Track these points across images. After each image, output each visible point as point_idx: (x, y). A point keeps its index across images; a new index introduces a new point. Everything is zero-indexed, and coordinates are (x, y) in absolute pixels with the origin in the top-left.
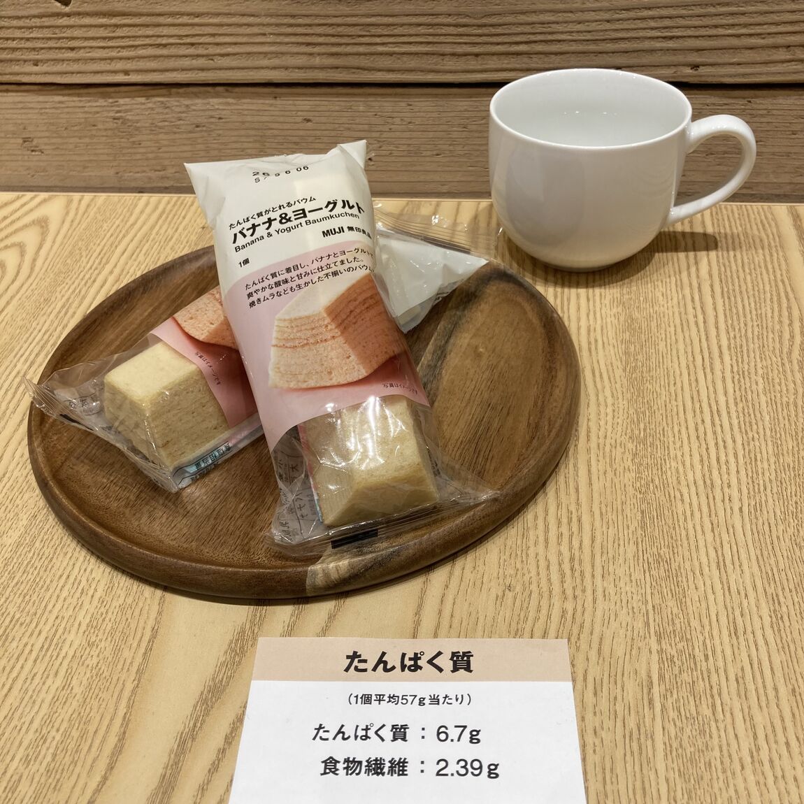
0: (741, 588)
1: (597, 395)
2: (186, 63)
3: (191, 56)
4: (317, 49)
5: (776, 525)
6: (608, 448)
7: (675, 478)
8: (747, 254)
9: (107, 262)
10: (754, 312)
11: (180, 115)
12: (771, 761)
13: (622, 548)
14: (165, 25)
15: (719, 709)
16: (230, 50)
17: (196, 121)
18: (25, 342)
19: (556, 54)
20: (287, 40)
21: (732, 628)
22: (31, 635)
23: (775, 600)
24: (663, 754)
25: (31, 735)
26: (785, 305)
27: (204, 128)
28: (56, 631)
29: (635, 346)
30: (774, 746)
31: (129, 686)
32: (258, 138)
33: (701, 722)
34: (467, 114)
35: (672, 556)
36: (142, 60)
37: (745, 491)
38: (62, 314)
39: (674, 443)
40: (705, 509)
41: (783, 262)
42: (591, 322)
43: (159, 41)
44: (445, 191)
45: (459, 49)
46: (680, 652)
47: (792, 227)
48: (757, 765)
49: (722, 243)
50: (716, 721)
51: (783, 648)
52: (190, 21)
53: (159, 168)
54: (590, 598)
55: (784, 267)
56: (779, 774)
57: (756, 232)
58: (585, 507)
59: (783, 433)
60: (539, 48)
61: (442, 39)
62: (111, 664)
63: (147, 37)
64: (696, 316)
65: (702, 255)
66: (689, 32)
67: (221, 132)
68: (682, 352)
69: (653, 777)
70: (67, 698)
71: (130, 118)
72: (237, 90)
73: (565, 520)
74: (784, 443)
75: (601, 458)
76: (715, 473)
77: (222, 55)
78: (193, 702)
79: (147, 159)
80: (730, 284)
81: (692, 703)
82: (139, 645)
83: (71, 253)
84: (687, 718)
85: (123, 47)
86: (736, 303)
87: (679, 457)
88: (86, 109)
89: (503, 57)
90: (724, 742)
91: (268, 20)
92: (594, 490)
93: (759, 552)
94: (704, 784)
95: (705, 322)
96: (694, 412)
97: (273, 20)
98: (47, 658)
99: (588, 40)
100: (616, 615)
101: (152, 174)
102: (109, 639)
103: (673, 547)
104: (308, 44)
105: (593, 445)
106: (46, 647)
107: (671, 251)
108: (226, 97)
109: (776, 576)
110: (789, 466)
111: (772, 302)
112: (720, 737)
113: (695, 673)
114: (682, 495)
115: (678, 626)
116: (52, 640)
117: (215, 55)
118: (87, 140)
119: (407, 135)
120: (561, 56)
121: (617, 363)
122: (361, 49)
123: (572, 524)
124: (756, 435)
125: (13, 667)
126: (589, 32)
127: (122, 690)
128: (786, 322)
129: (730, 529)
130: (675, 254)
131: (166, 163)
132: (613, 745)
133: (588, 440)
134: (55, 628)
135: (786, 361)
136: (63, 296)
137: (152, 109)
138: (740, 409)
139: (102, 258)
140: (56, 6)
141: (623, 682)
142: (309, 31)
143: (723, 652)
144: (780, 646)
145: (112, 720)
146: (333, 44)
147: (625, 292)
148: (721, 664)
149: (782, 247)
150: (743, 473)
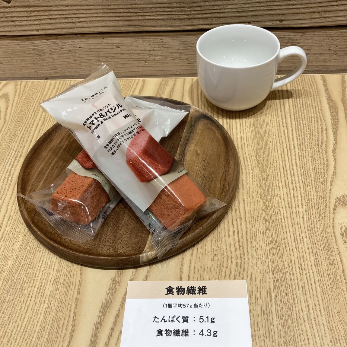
0: (304, 250)
1: (246, 169)
2: (64, 26)
3: (66, 23)
4: (120, 19)
5: (316, 223)
6: (251, 193)
7: (277, 205)
8: (304, 99)
9: (37, 115)
10: (307, 127)
11: (62, 47)
12: (314, 318)
13: (258, 236)
14: (53, 10)
15: (296, 299)
16: (82, 20)
17: (69, 49)
18: (8, 156)
19: (223, 17)
20: (107, 15)
21: (300, 267)
22: (32, 287)
23: (316, 254)
24: (276, 318)
25: (38, 328)
26: (320, 123)
27: (73, 52)
28: (42, 284)
29: (260, 146)
30: (315, 312)
31: (73, 305)
32: (97, 55)
33: (289, 305)
34: (186, 43)
35: (277, 238)
36: (44, 25)
37: (304, 208)
38: (21, 142)
39: (277, 189)
40: (289, 217)
41: (319, 103)
42: (242, 135)
43: (51, 17)
44: (178, 74)
45: (181, 17)
46: (281, 278)
47: (322, 86)
48: (309, 320)
49: (294, 95)
50: (295, 304)
51: (319, 273)
52: (64, 8)
53: (54, 69)
54: (246, 258)
55: (319, 105)
56: (317, 323)
57: (308, 89)
58: (243, 219)
59: (319, 182)
60: (216, 15)
61: (174, 13)
62: (65, 297)
63: (46, 15)
64: (284, 130)
65: (286, 100)
66: (278, 7)
67: (80, 53)
68: (279, 147)
69: (272, 327)
70: (50, 312)
71: (40, 48)
72: (86, 36)
73: (235, 225)
74: (319, 187)
75: (248, 197)
76: (293, 201)
77: (79, 22)
78: (99, 310)
79: (49, 65)
80: (298, 114)
81: (286, 298)
82: (75, 288)
83: (21, 111)
84: (284, 304)
85: (35, 20)
86: (300, 123)
87: (279, 195)
88: (20, 46)
89: (200, 20)
90: (298, 312)
91: (98, 7)
92: (246, 212)
93: (310, 234)
94: (291, 329)
95: (288, 133)
96: (284, 174)
97: (101, 7)
98: (40, 296)
99: (236, 12)
100: (257, 264)
101: (51, 71)
102: (63, 286)
103: (277, 234)
104: (116, 17)
105: (245, 192)
106: (38, 291)
107: (273, 99)
108: (82, 39)
109: (317, 244)
110: (321, 197)
111: (315, 122)
112: (296, 310)
113: (287, 286)
114: (280, 212)
115: (280, 267)
116: (40, 288)
117: (76, 22)
118: (22, 58)
119: (161, 52)
120: (225, 19)
121: (253, 154)
122: (140, 18)
123: (238, 227)
124: (309, 184)
125: (27, 301)
126: (236, 8)
127: (71, 307)
128: (320, 131)
129: (299, 225)
130: (275, 101)
131: (57, 66)
132: (257, 316)
133: (243, 189)
134: (41, 283)
135: (320, 150)
136: (21, 133)
137: (50, 45)
138: (302, 173)
139: (35, 113)
140: (4, 4)
141: (260, 291)
142: (117, 11)
143: (297, 276)
144: (318, 273)
145: (68, 319)
146: (127, 16)
147: (255, 120)
148: (296, 281)
149: (318, 95)
150: (303, 200)
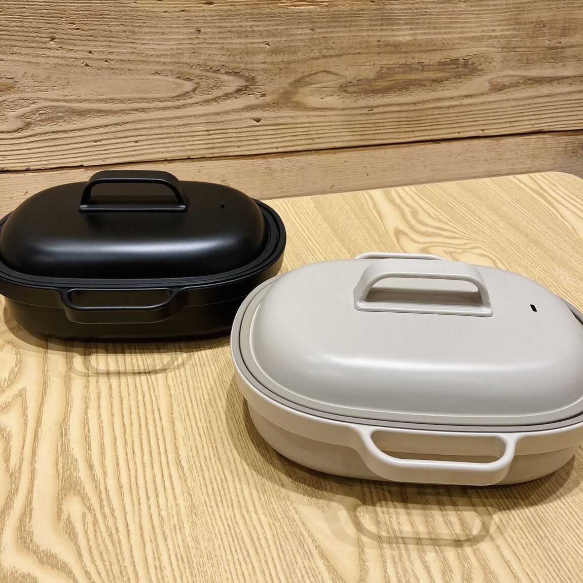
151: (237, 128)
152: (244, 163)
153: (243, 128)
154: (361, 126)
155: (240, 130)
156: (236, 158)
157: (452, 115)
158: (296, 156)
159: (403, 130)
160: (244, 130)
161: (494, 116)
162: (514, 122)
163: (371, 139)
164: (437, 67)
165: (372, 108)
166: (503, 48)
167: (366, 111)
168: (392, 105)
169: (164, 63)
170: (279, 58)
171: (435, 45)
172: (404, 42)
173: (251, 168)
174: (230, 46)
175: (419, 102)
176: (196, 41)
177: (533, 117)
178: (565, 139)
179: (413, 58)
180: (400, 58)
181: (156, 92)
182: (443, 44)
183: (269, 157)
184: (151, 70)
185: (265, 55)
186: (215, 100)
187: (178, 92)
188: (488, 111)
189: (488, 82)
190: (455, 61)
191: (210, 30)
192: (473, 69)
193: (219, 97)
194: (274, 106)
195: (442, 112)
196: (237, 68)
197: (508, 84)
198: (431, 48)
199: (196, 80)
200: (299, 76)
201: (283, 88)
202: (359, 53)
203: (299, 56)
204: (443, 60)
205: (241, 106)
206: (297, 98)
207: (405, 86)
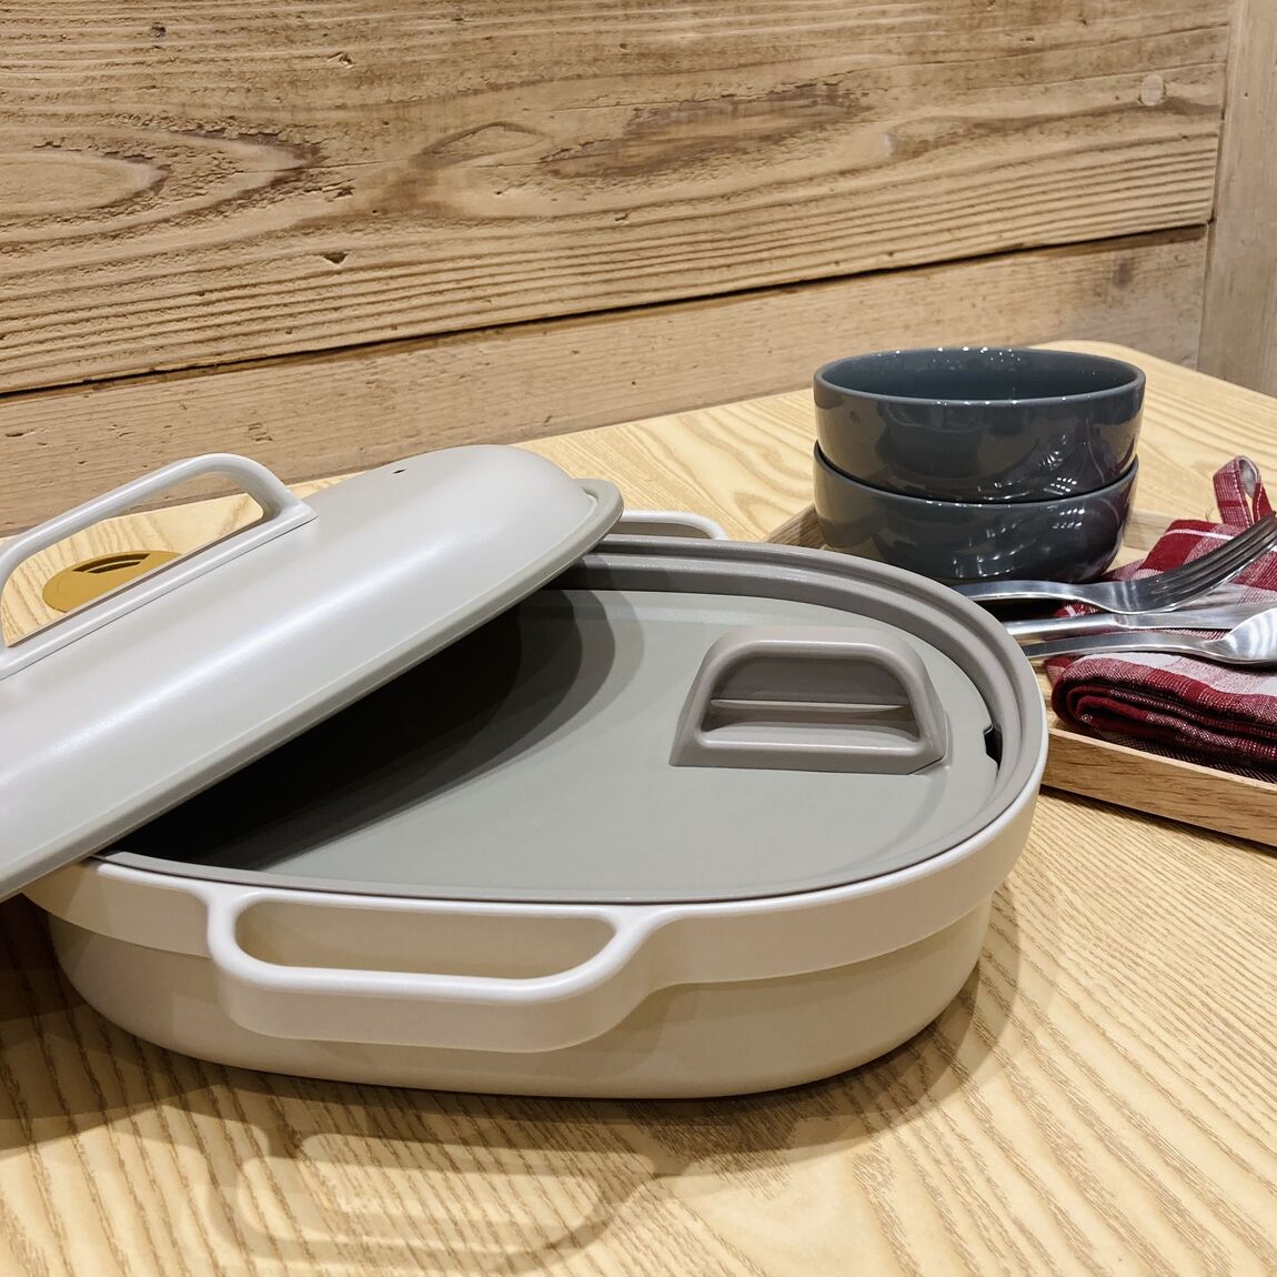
151: (280, 282)
152: (306, 374)
153: (299, 279)
154: (604, 258)
155: (291, 286)
156: (283, 363)
157: (816, 220)
158: (445, 344)
159: (705, 263)
160: (303, 284)
161: (911, 218)
162: (959, 228)
163: (632, 292)
164: (766, 106)
165: (626, 212)
166: (910, 54)
167: (610, 220)
168: (671, 203)
169: (69, 117)
170: (378, 94)
171: (756, 51)
172: (682, 46)
173: (329, 385)
174: (247, 67)
175: (736, 194)
176: (153, 57)
177: (998, 215)
178: (1075, 262)
179: (709, 85)
180: (678, 85)
181: (50, 197)
182: (774, 48)
183: (375, 352)
184: (32, 135)
185: (341, 87)
186: (217, 208)
187: (113, 194)
188: (896, 207)
189: (886, 137)
190: (806, 89)
191: (189, 26)
192: (850, 106)
193: (228, 202)
194: (376, 218)
195: (792, 215)
196: (271, 122)
197: (931, 138)
198: (751, 58)
199: (161, 160)
200: (434, 137)
201: (397, 169)
202: (579, 77)
203: (430, 86)
204: (780, 88)
205: (288, 223)
206: (435, 195)
207: (698, 155)
